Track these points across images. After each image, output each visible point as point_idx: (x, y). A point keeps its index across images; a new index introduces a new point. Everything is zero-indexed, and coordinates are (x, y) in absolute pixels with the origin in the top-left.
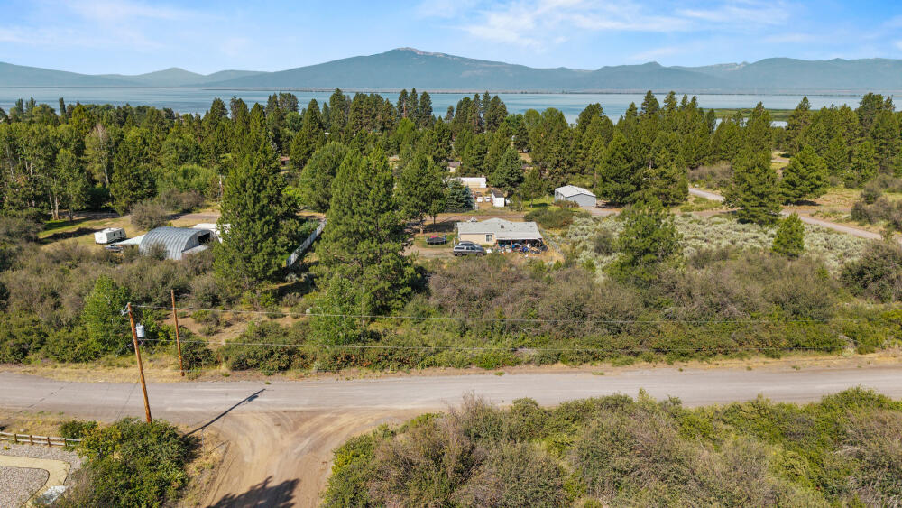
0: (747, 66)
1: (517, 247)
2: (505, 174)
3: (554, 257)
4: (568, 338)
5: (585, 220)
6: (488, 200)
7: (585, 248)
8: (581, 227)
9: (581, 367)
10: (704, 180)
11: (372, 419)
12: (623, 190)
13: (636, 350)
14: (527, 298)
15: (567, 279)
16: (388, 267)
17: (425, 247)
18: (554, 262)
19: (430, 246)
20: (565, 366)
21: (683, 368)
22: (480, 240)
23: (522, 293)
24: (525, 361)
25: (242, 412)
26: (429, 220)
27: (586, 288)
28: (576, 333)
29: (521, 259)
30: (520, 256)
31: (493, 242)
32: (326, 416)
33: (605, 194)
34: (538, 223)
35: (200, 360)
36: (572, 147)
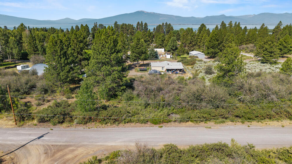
0: (255, 16)
1: (174, 72)
2: (171, 46)
3: (188, 75)
4: (194, 110)
5: (201, 62)
6: (164, 56)
7: (201, 72)
8: (199, 65)
9: (200, 124)
10: (244, 50)
11: (93, 151)
12: (215, 51)
13: (227, 116)
14: (175, 91)
15: (193, 83)
16: (115, 77)
17: (138, 72)
18: (188, 77)
19: (140, 71)
20: (192, 123)
21: (250, 125)
22: (159, 69)
23: (173, 89)
24: (173, 121)
25: (32, 145)
26: (141, 62)
27: (202, 87)
28: (197, 108)
29: (175, 77)
30: (174, 75)
31: (164, 70)
32: (71, 148)
33: (208, 53)
34: (182, 63)
35: (24, 118)
36: (196, 39)
